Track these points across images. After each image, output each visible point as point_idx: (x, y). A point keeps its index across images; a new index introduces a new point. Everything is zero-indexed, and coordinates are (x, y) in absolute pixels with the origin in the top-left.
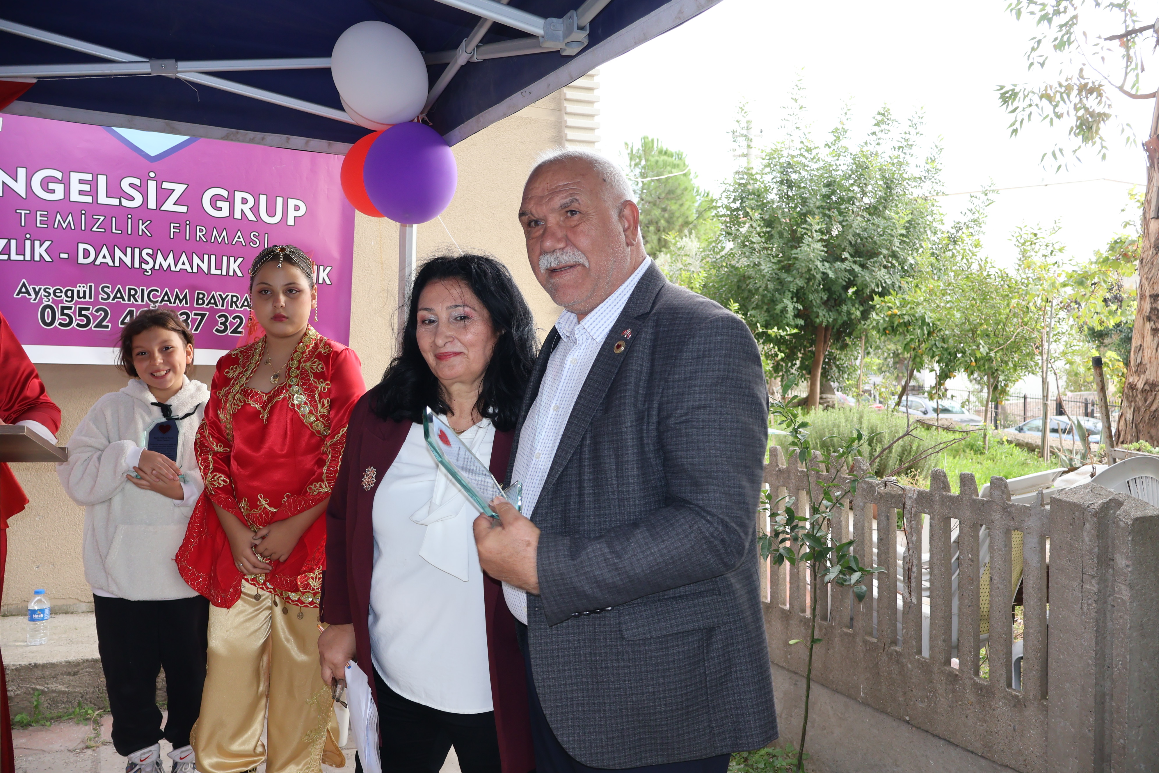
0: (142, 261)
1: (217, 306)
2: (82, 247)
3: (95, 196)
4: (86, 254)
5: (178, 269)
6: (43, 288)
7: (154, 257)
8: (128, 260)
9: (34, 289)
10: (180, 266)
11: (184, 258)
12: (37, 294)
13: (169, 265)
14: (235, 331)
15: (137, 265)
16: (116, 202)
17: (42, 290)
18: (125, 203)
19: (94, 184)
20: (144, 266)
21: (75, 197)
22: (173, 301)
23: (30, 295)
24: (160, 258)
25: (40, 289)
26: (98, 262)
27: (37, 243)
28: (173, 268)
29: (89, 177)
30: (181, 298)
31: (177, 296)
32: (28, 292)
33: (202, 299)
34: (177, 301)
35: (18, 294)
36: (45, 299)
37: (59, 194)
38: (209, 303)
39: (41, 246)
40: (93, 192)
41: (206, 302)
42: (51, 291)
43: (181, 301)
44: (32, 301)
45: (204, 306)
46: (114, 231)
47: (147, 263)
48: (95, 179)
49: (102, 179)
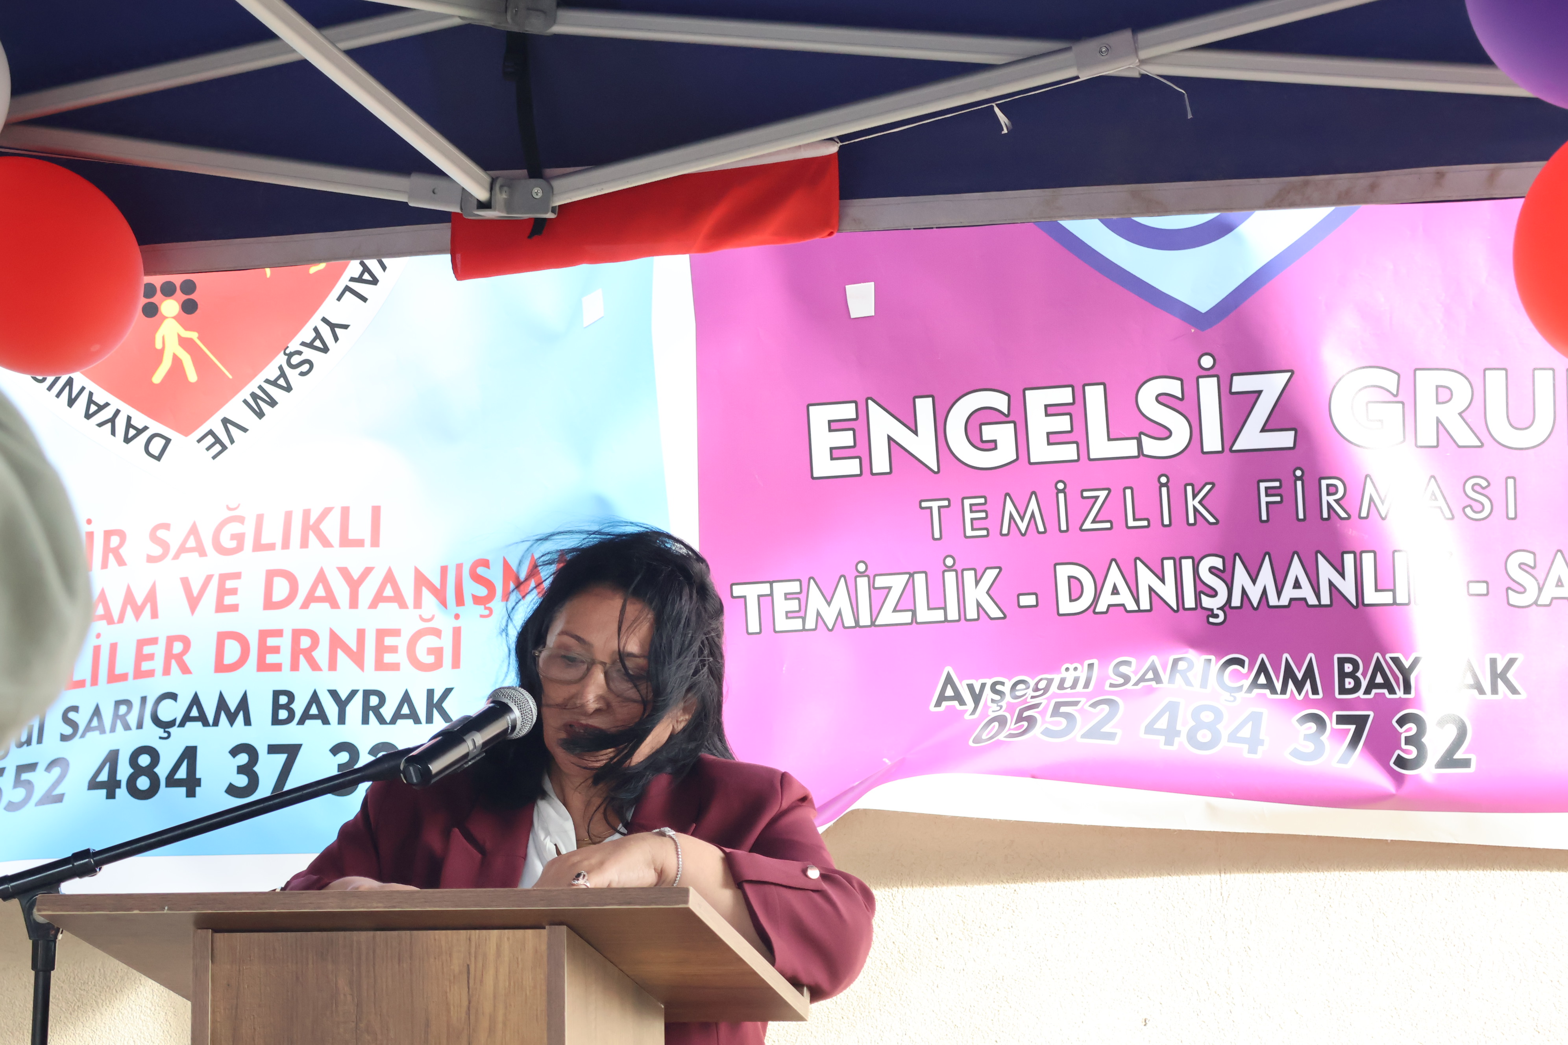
0: (1203, 590)
1: (1392, 691)
2: (1063, 572)
3: (1082, 442)
4: (1075, 588)
5: (1284, 601)
6: (989, 682)
7: (1225, 575)
8: (1168, 592)
9: (971, 687)
10: (1289, 593)
11: (1296, 569)
12: (977, 698)
13: (1264, 592)
14: (1448, 761)
15: (1190, 602)
16: (1129, 448)
17: (988, 689)
18: (1152, 447)
19: (1075, 410)
20: (1207, 602)
21: (1040, 451)
22: (1278, 686)
23: (962, 702)
24: (1241, 576)
25: (983, 686)
26: (1101, 607)
27: (969, 576)
28: (1273, 600)
29: (1064, 395)
30: (1300, 676)
31: (1289, 674)
32: (958, 697)
33: (1352, 675)
34: (1291, 686)
35: (938, 704)
36: (994, 707)
37: (1006, 453)
38: (1372, 685)
39: (977, 582)
40: (1077, 435)
41: (1364, 684)
42: (1006, 689)
43: (1299, 686)
44: (967, 716)
45: (1360, 694)
46: (1131, 523)
47: (1213, 593)
48: (1079, 399)
49: (1095, 395)
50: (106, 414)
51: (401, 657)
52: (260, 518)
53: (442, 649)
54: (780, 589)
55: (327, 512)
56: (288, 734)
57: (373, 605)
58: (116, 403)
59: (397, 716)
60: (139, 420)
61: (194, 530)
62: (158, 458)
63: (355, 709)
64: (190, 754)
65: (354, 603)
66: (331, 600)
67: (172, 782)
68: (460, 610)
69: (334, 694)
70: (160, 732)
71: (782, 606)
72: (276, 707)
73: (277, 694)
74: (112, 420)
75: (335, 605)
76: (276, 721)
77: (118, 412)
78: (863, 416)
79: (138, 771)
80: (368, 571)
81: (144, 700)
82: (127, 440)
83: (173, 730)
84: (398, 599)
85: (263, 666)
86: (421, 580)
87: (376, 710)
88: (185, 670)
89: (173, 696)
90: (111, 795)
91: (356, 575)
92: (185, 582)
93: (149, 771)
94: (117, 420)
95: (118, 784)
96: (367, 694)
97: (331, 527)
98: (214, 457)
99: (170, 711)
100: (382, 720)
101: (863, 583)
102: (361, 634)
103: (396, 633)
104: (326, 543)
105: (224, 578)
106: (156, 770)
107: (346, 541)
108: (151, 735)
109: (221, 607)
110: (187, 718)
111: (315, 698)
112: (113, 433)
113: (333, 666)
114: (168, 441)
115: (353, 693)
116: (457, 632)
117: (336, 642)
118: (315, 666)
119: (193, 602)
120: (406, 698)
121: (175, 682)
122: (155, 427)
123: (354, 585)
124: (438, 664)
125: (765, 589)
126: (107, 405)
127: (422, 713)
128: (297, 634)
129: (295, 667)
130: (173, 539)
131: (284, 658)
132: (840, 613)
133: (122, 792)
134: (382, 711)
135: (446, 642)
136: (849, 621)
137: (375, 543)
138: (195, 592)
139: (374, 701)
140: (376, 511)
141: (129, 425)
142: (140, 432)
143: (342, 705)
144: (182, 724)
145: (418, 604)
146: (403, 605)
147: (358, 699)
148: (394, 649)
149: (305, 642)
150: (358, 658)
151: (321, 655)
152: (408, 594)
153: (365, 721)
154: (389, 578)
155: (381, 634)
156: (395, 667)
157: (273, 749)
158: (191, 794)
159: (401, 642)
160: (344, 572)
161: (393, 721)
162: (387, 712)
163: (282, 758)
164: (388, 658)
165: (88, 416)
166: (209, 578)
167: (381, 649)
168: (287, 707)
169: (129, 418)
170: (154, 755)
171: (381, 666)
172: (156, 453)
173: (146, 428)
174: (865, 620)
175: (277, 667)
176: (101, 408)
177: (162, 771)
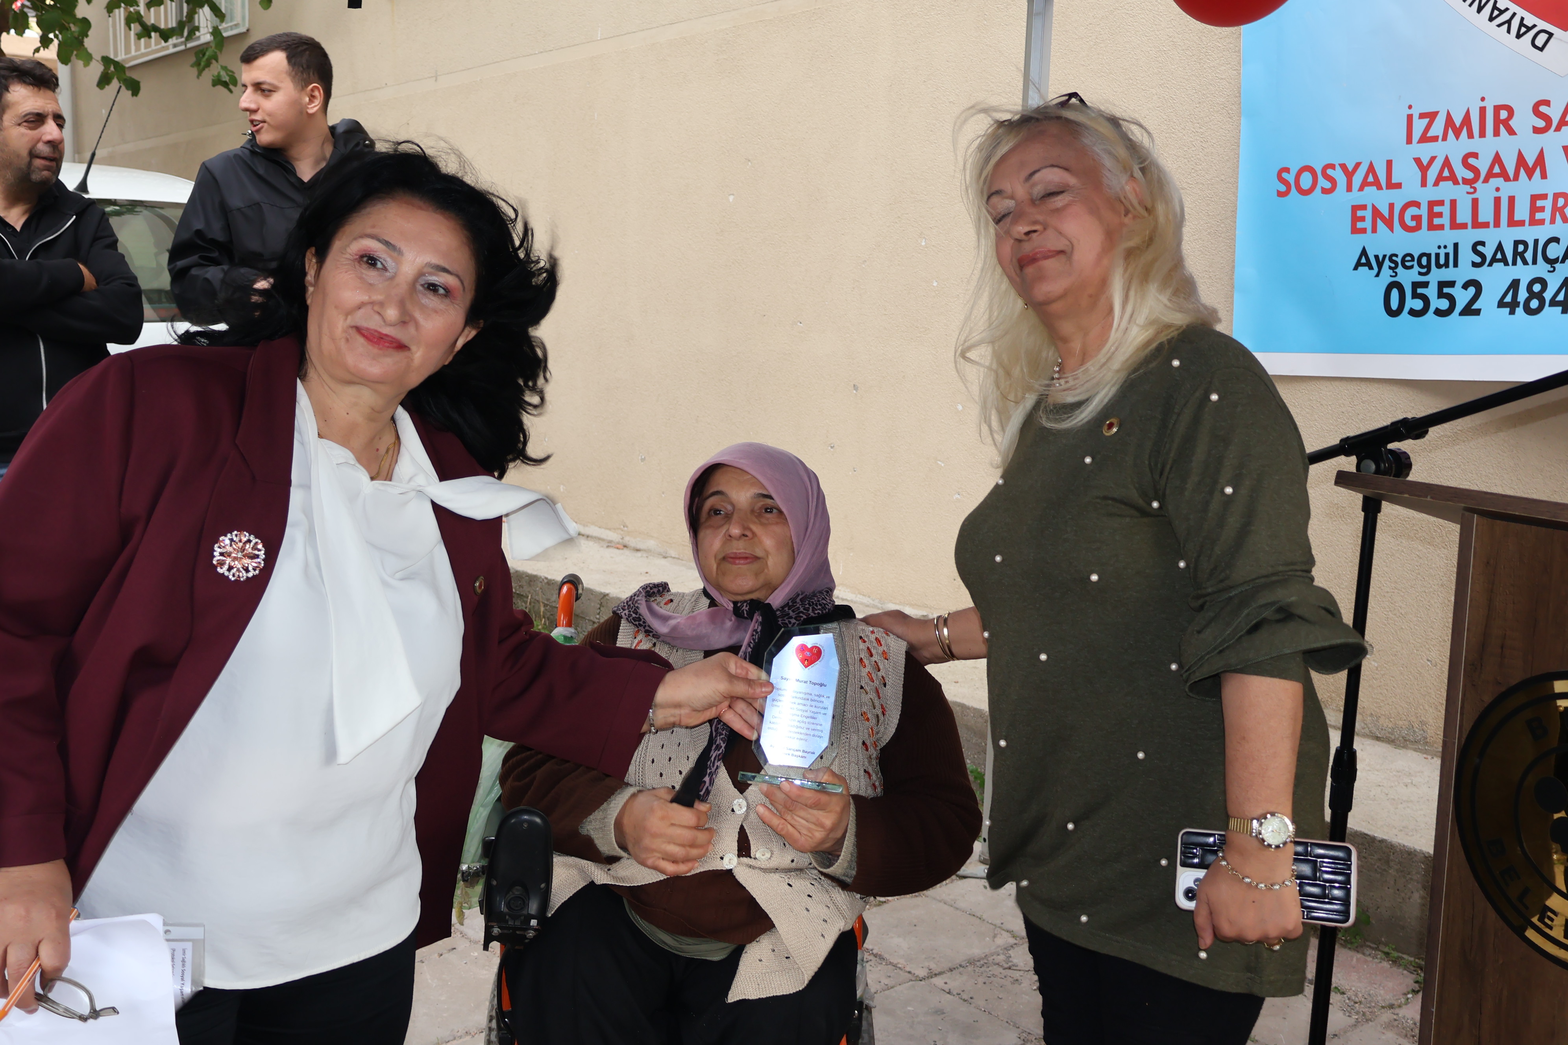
50: (1505, 17)
58: (1514, 8)
60: (1530, 20)
62: (1541, 49)
67: (1554, 303)
70: (1549, 267)
74: (1509, 22)
77: (1514, 14)
79: (1532, 295)
81: (1536, 241)
82: (1519, 36)
83: (1557, 265)
89: (1557, 240)
90: (1512, 312)
92: (1566, 149)
93: (1540, 296)
94: (1513, 21)
95: (1518, 304)
99: (1555, 251)
106: (1544, 295)
108: (1542, 269)
112: (1509, 31)
114: (1551, 35)
121: (1558, 229)
122: (1542, 25)
126: (1507, 9)
130: (1556, 112)
133: (1520, 311)
141: (1522, 24)
142: (1529, 29)
144: (1563, 261)
165: (1491, 19)
169: (1522, 19)
170: (1543, 283)
172: (1540, 45)
173: (1535, 26)
176: (1502, 12)
177: (1548, 295)
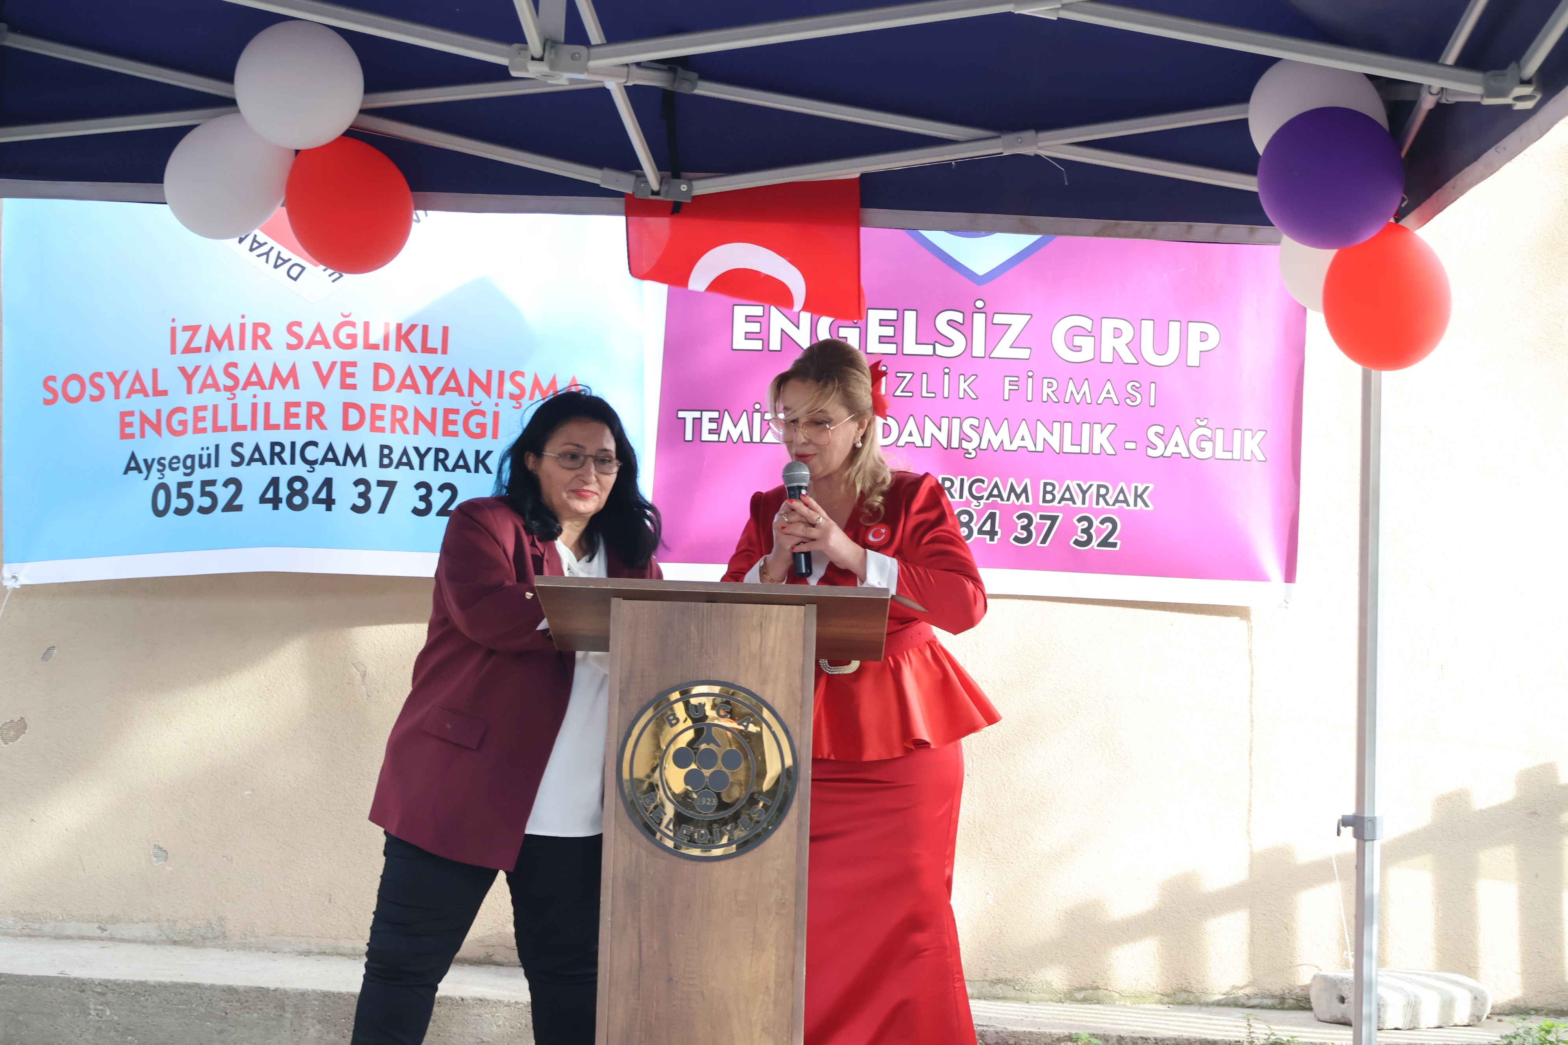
0: (964, 437)
1: (1074, 503)
3: (899, 343)
4: (887, 431)
5: (1014, 447)
7: (980, 430)
8: (942, 437)
10: (1017, 442)
11: (1023, 428)
13: (1002, 441)
14: (1104, 543)
15: (955, 444)
16: (927, 350)
18: (941, 350)
19: (898, 324)
20: (965, 445)
21: (873, 346)
22: (1005, 497)
24: (989, 430)
26: (901, 443)
28: (1007, 446)
29: (892, 315)
30: (1019, 491)
31: (1012, 489)
33: (1051, 492)
34: (1013, 496)
38: (1063, 499)
40: (897, 339)
41: (1058, 497)
43: (1018, 497)
45: (1055, 503)
46: (925, 394)
47: (970, 440)
48: (901, 319)
49: (910, 318)
50: (264, 249)
51: (459, 428)
52: (366, 325)
53: (485, 424)
54: (707, 415)
55: (413, 327)
56: (389, 474)
57: (442, 393)
58: (271, 243)
59: (456, 466)
60: (286, 255)
61: (319, 329)
62: (296, 279)
63: (430, 460)
64: (328, 483)
65: (430, 391)
66: (415, 387)
67: (316, 500)
68: (499, 401)
69: (417, 449)
70: (308, 467)
71: (706, 426)
72: (382, 456)
73: (383, 447)
74: (267, 254)
75: (418, 391)
76: (382, 465)
77: (272, 248)
78: (767, 315)
79: (293, 493)
80: (439, 370)
81: (293, 444)
82: (276, 266)
83: (316, 467)
84: (458, 390)
85: (374, 429)
86: (473, 378)
87: (443, 462)
88: (322, 427)
89: (315, 444)
90: (275, 508)
91: (431, 371)
92: (317, 365)
93: (301, 493)
94: (271, 254)
95: (280, 500)
96: (438, 450)
97: (416, 338)
98: (333, 281)
99: (312, 453)
100: (446, 469)
101: (757, 417)
102: (434, 410)
103: (456, 412)
104: (412, 349)
105: (344, 365)
106: (306, 492)
107: (426, 349)
108: (300, 469)
109: (344, 386)
110: (325, 459)
111: (405, 452)
112: (267, 261)
113: (416, 432)
114: (303, 268)
115: (429, 450)
116: (496, 415)
117: (418, 416)
118: (405, 431)
119: (324, 380)
120: (462, 455)
121: (315, 434)
122: (296, 259)
123: (430, 378)
124: (482, 435)
125: (697, 414)
126: (266, 243)
127: (472, 465)
128: (395, 408)
129: (393, 431)
130: (306, 333)
131: (386, 423)
132: (741, 434)
133: (283, 506)
134: (447, 462)
135: (489, 420)
136: (747, 438)
137: (444, 351)
138: (325, 372)
139: (442, 455)
140: (445, 330)
141: (279, 257)
142: (285, 262)
143: (422, 457)
144: (322, 463)
145: (471, 394)
146: (461, 394)
147: (432, 454)
148: (455, 422)
149: (399, 414)
150: (432, 427)
151: (409, 423)
152: (465, 386)
153: (436, 469)
154: (453, 375)
155: (447, 412)
156: (455, 434)
157: (381, 483)
158: (329, 509)
159: (460, 418)
160: (424, 369)
161: (453, 470)
162: (450, 463)
163: (385, 489)
164: (451, 428)
165: (251, 250)
166: (334, 364)
167: (447, 422)
168: (388, 456)
169: (279, 253)
170: (304, 482)
171: (446, 433)
172: (295, 276)
173: (290, 260)
174: (756, 438)
175: (382, 430)
176: (261, 245)
177: (310, 492)
